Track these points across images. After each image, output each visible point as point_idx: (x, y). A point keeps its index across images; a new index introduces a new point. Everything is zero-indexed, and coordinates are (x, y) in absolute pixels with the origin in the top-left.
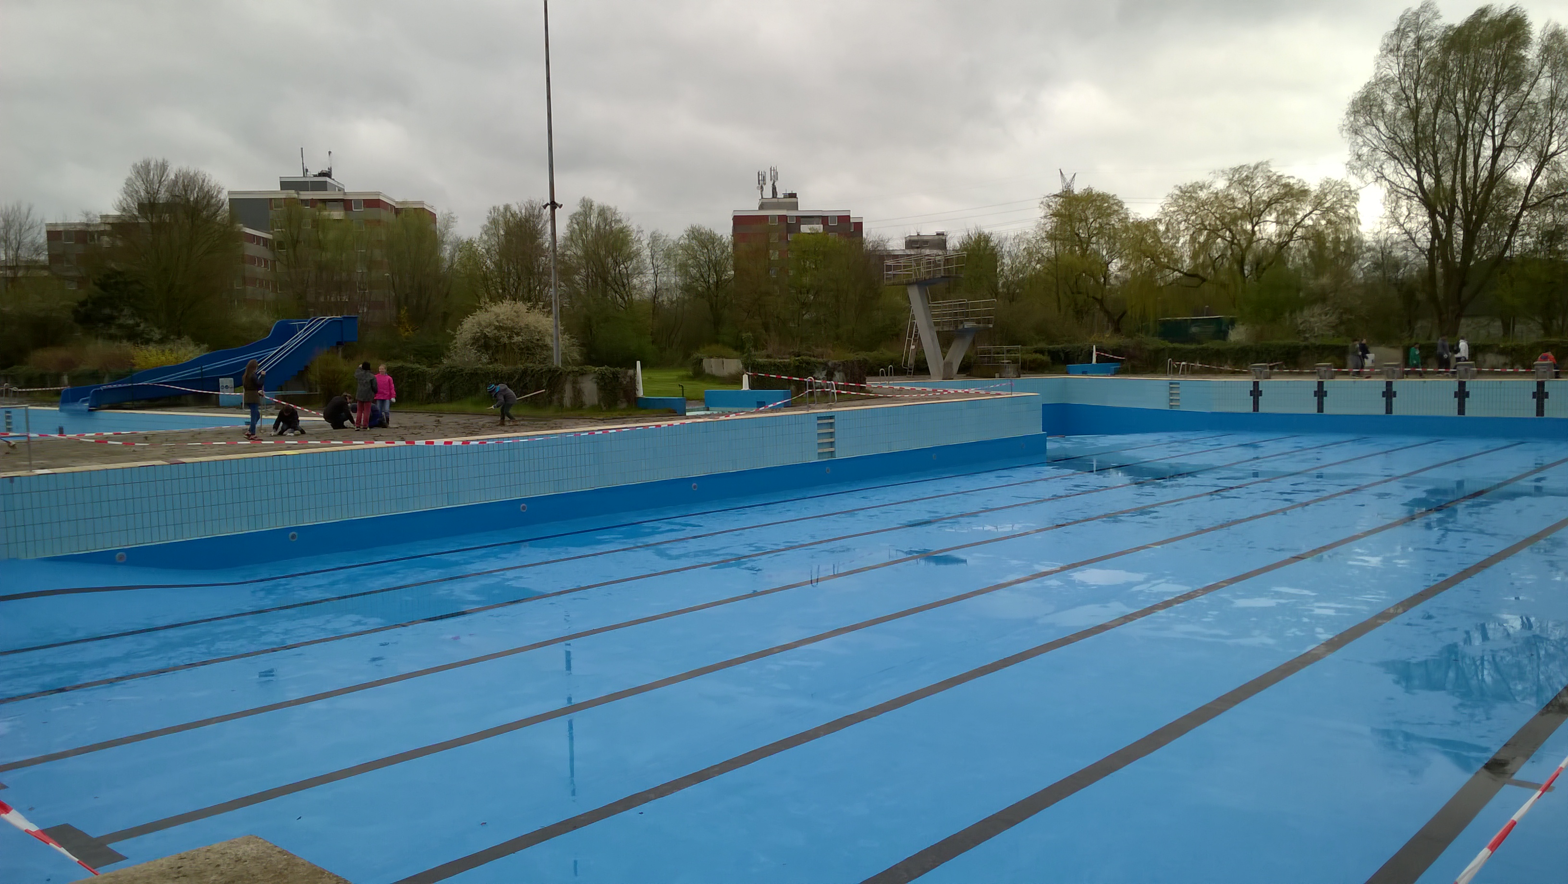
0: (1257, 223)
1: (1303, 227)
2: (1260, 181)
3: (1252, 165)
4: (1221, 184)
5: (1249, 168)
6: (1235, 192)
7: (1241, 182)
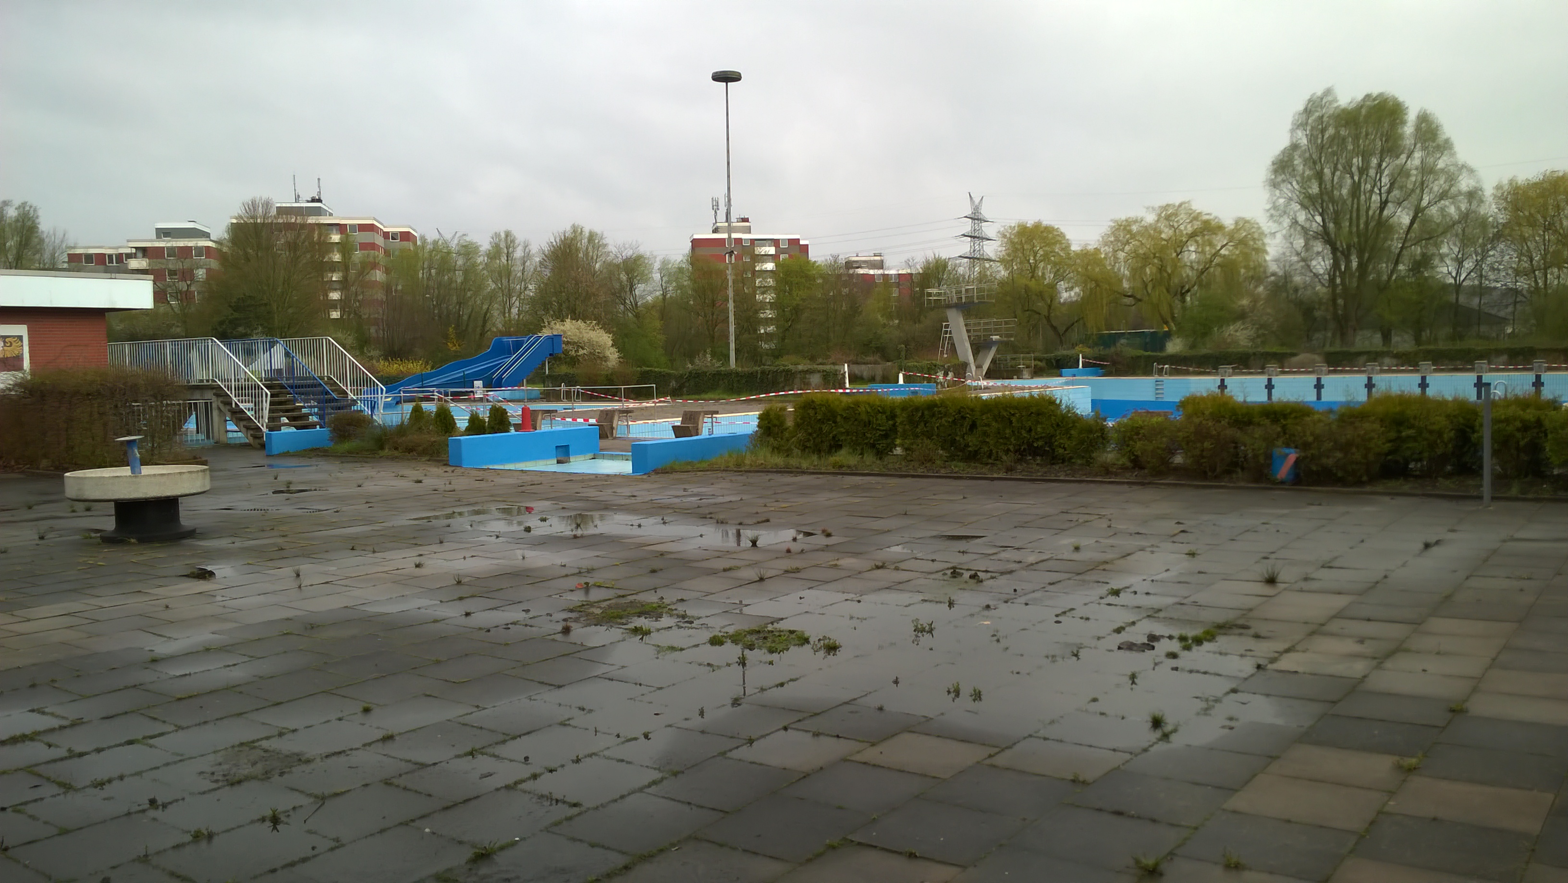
0: (1181, 252)
1: (1220, 256)
2: (1183, 216)
3: (1177, 204)
4: (1150, 218)
5: (1174, 206)
6: (1162, 225)
7: (1168, 218)
